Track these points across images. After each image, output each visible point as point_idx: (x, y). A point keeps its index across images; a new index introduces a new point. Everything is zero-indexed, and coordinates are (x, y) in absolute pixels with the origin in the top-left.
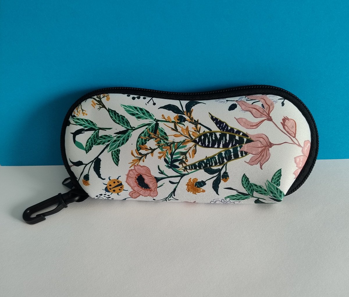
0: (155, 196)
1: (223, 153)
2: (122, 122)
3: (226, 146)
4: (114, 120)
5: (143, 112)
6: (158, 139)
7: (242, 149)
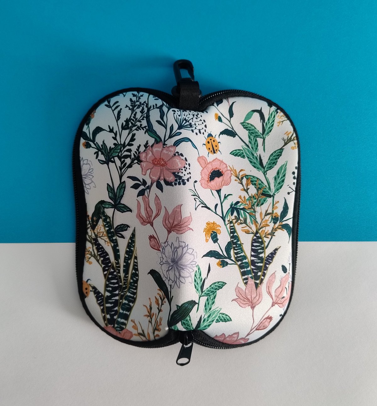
0: (201, 184)
1: (247, 261)
2: (271, 163)
3: (253, 263)
4: (272, 154)
5: (281, 183)
6: (257, 197)
7: (249, 279)
